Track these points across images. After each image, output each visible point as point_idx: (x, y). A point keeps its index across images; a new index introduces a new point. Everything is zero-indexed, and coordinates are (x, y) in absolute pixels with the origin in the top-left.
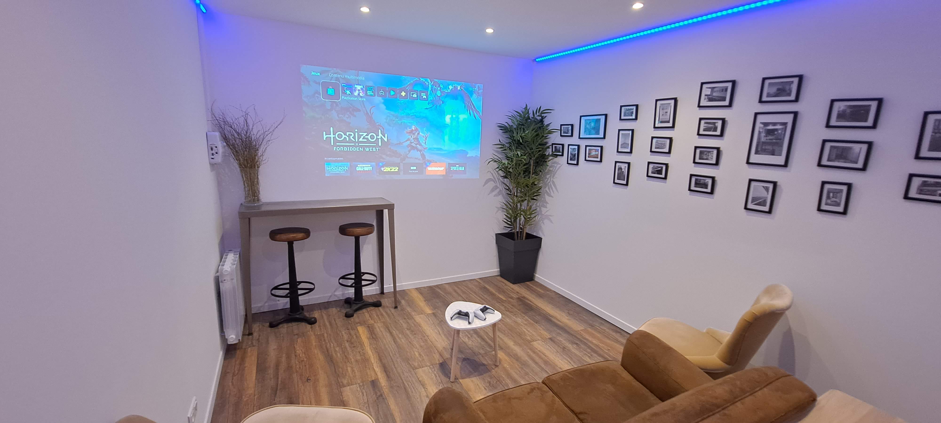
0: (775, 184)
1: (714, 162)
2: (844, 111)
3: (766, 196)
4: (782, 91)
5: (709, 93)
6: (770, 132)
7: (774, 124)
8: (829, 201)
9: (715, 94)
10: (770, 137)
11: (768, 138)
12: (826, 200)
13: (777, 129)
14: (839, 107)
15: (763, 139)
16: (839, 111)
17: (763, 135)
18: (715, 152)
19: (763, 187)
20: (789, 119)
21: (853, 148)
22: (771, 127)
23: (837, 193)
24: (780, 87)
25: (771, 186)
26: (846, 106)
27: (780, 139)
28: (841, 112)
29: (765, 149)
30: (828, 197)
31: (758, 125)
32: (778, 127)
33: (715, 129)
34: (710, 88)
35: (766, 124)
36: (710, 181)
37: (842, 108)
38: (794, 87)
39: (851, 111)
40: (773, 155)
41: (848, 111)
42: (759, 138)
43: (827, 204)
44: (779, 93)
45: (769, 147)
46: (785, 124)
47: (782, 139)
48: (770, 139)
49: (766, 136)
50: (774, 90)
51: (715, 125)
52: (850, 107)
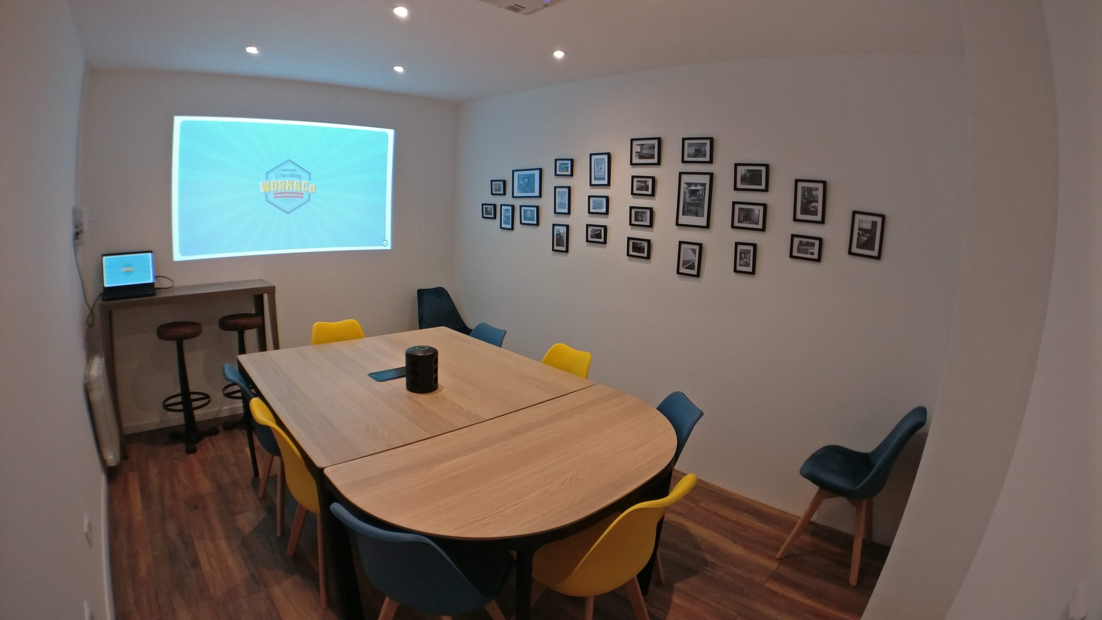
0: (700, 245)
1: (648, 223)
2: (745, 175)
3: (694, 259)
4: (699, 152)
5: (639, 150)
6: (693, 193)
7: (696, 184)
8: (742, 262)
9: (644, 152)
10: (693, 198)
11: (692, 199)
12: (740, 261)
13: (698, 190)
14: (741, 170)
15: (688, 200)
16: (741, 175)
17: (688, 195)
18: (648, 212)
19: (691, 249)
20: (706, 179)
21: (755, 210)
22: (693, 188)
23: (747, 253)
24: (697, 148)
25: (697, 248)
26: (746, 170)
27: (701, 200)
28: (743, 176)
29: (690, 210)
30: (741, 259)
31: (683, 186)
32: (699, 188)
33: (647, 189)
34: (639, 145)
35: (689, 184)
36: (645, 244)
37: (744, 172)
38: (708, 148)
39: (750, 175)
40: (697, 216)
41: (748, 175)
42: (685, 200)
43: (740, 265)
44: (697, 154)
45: (693, 208)
46: (703, 185)
47: (703, 200)
48: (693, 200)
49: (690, 197)
50: (692, 151)
51: (646, 184)
52: (749, 171)
